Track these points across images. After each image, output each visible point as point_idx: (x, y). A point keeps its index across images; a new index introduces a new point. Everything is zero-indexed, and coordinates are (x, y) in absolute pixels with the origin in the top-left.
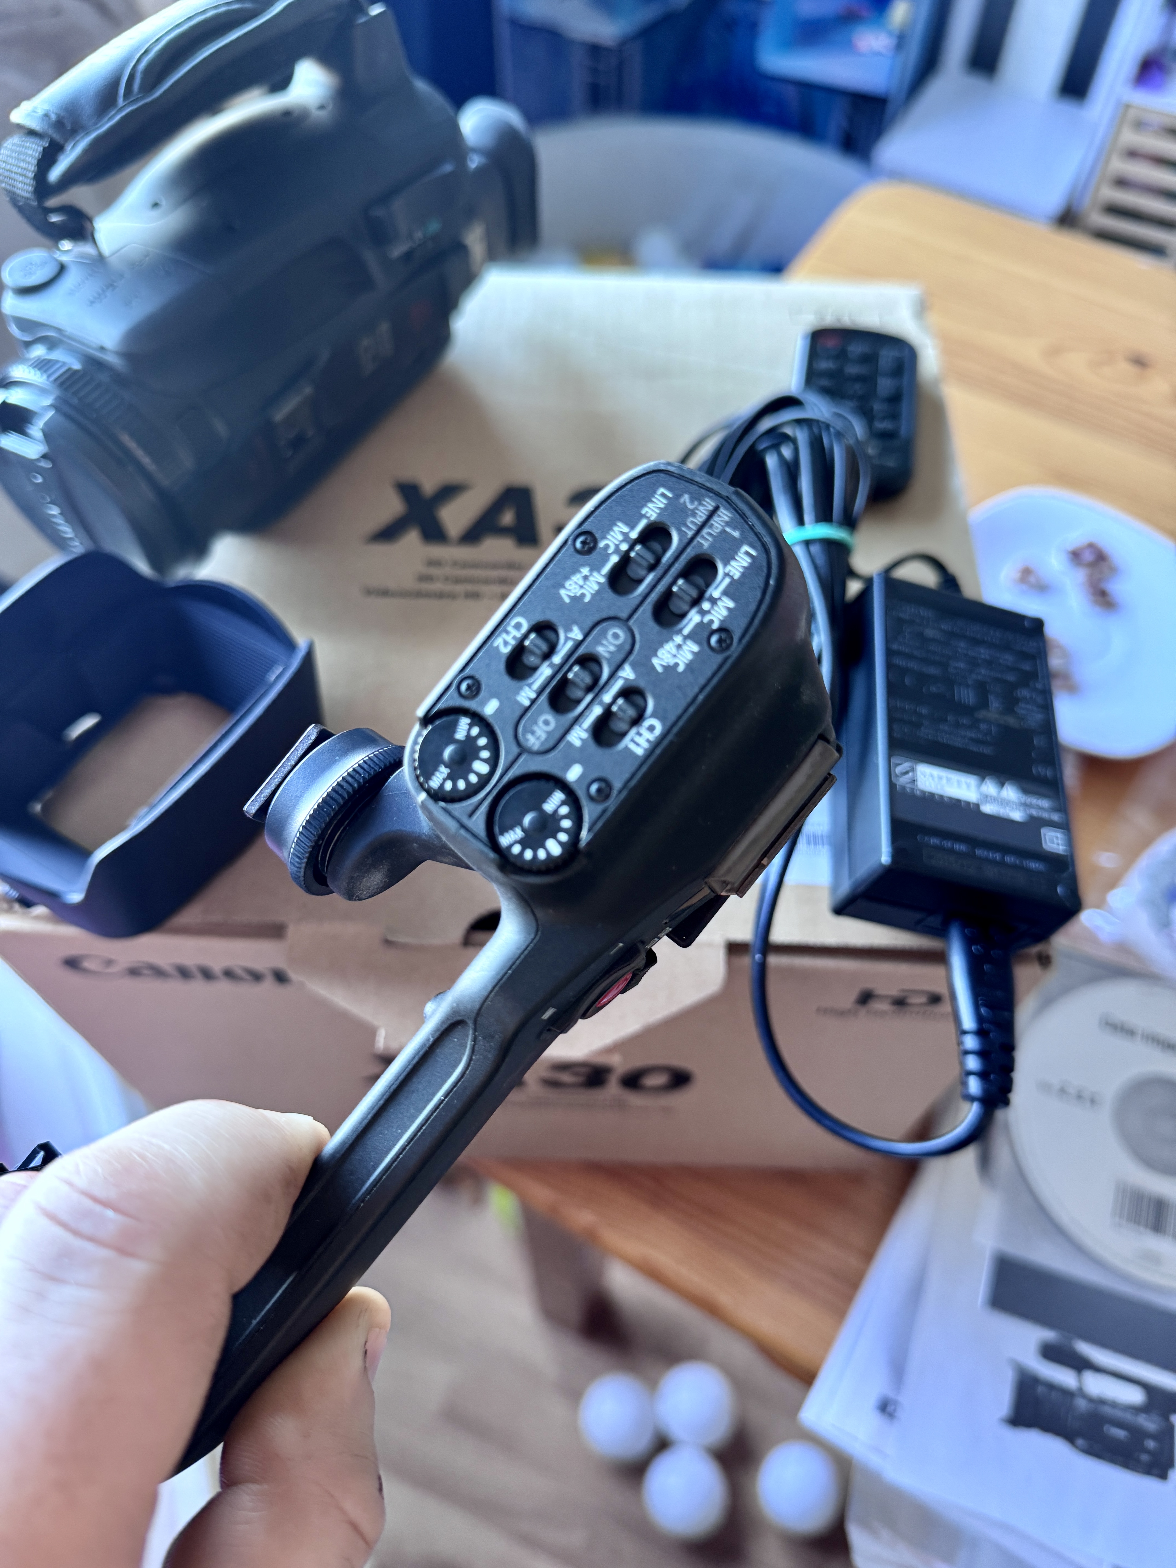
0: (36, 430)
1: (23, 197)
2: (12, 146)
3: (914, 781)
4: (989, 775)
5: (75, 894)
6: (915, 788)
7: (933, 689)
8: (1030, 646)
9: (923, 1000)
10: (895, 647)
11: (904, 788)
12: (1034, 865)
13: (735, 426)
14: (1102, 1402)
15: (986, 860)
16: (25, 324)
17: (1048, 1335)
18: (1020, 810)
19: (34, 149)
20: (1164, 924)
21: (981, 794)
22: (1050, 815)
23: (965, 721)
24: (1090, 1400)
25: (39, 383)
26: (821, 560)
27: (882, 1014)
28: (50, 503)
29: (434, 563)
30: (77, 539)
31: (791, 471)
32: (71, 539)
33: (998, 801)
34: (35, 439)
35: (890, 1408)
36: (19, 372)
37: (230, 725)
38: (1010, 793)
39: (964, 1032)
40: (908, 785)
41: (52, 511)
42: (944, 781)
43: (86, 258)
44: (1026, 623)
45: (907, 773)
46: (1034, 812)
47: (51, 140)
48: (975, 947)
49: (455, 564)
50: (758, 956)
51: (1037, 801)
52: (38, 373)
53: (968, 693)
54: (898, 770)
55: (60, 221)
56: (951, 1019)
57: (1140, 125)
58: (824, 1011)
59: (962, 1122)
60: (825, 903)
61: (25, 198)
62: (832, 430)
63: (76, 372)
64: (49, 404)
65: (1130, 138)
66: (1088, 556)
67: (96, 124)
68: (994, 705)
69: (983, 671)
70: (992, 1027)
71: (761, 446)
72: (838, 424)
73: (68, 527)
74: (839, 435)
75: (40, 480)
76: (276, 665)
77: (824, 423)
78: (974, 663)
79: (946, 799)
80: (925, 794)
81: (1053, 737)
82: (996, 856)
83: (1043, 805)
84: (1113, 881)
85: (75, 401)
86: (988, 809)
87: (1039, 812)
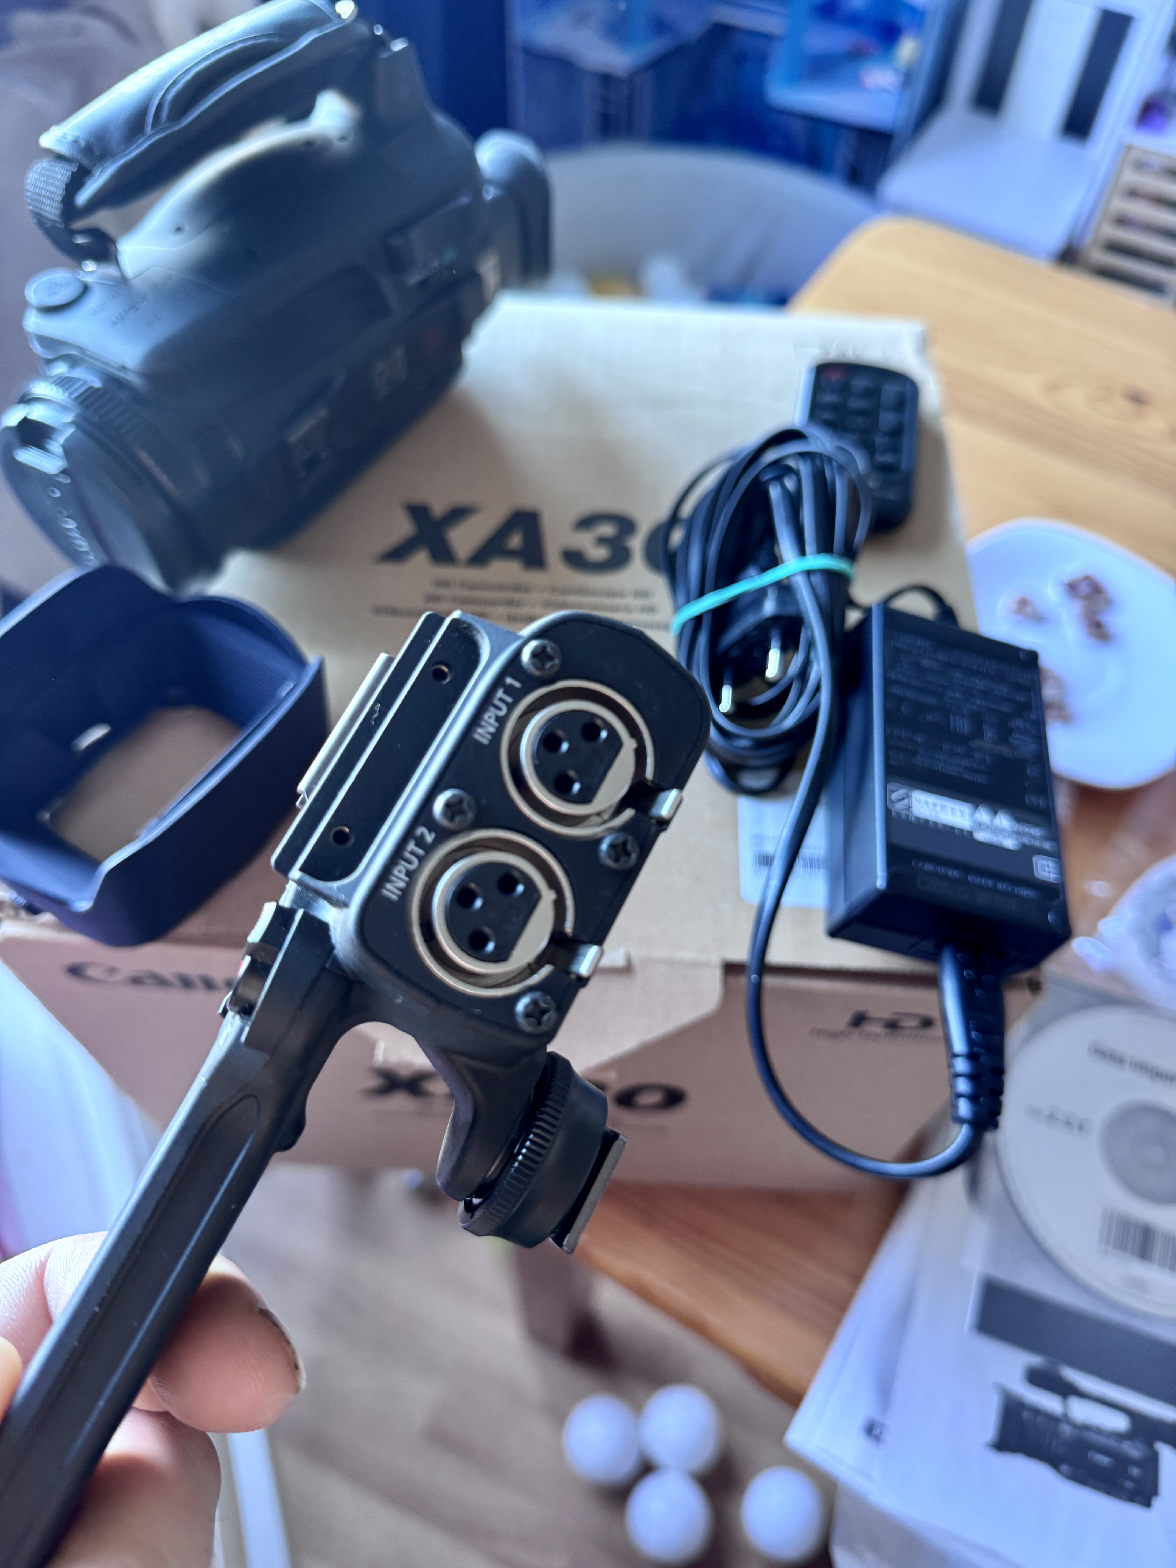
0: (56, 446)
1: (50, 220)
2: (41, 170)
3: (909, 808)
4: (982, 803)
5: (83, 902)
6: (911, 815)
7: (930, 718)
8: (1024, 678)
9: (914, 1023)
10: (892, 676)
11: (899, 814)
12: (1025, 892)
13: (740, 457)
14: (1086, 1428)
15: (980, 887)
16: (47, 342)
17: (1035, 1360)
18: (1012, 838)
19: (62, 174)
20: (1155, 953)
21: (975, 821)
22: (1042, 843)
23: (959, 750)
24: (1075, 1426)
25: (60, 400)
26: (822, 589)
27: (876, 1036)
28: (67, 517)
29: (443, 583)
30: (91, 553)
31: (794, 502)
32: (86, 553)
33: (991, 829)
34: (53, 454)
35: (876, 1431)
36: (41, 389)
37: (240, 740)
38: (1003, 821)
39: (955, 1056)
40: (903, 812)
41: (68, 525)
42: (939, 808)
43: (107, 279)
44: (1021, 656)
45: (903, 799)
46: (1026, 841)
47: (79, 165)
48: (967, 971)
49: (463, 585)
50: (754, 976)
51: (1029, 830)
52: (61, 391)
53: (963, 722)
54: (894, 796)
55: (85, 243)
56: (942, 1042)
57: (1141, 166)
58: (819, 1033)
59: (952, 1143)
60: (820, 925)
61: (52, 221)
62: (834, 463)
63: (97, 390)
64: (70, 421)
65: (1130, 177)
66: (1084, 589)
67: (124, 150)
68: (988, 735)
69: (978, 702)
70: (982, 1051)
71: (766, 477)
72: (841, 458)
73: (83, 541)
74: (841, 468)
75: (58, 494)
76: (286, 682)
77: (827, 456)
78: (969, 693)
79: (940, 826)
80: (920, 821)
81: (1046, 767)
82: (988, 883)
83: (1035, 834)
84: (1104, 909)
85: (96, 419)
86: (981, 836)
87: (1031, 841)
